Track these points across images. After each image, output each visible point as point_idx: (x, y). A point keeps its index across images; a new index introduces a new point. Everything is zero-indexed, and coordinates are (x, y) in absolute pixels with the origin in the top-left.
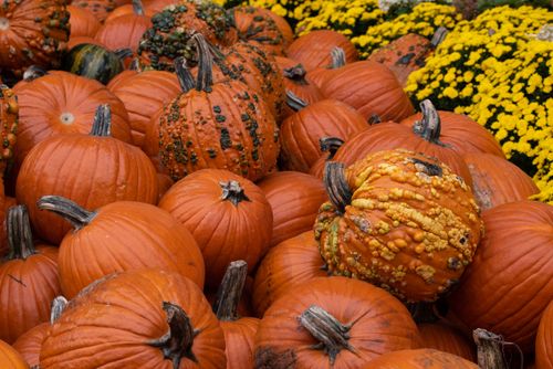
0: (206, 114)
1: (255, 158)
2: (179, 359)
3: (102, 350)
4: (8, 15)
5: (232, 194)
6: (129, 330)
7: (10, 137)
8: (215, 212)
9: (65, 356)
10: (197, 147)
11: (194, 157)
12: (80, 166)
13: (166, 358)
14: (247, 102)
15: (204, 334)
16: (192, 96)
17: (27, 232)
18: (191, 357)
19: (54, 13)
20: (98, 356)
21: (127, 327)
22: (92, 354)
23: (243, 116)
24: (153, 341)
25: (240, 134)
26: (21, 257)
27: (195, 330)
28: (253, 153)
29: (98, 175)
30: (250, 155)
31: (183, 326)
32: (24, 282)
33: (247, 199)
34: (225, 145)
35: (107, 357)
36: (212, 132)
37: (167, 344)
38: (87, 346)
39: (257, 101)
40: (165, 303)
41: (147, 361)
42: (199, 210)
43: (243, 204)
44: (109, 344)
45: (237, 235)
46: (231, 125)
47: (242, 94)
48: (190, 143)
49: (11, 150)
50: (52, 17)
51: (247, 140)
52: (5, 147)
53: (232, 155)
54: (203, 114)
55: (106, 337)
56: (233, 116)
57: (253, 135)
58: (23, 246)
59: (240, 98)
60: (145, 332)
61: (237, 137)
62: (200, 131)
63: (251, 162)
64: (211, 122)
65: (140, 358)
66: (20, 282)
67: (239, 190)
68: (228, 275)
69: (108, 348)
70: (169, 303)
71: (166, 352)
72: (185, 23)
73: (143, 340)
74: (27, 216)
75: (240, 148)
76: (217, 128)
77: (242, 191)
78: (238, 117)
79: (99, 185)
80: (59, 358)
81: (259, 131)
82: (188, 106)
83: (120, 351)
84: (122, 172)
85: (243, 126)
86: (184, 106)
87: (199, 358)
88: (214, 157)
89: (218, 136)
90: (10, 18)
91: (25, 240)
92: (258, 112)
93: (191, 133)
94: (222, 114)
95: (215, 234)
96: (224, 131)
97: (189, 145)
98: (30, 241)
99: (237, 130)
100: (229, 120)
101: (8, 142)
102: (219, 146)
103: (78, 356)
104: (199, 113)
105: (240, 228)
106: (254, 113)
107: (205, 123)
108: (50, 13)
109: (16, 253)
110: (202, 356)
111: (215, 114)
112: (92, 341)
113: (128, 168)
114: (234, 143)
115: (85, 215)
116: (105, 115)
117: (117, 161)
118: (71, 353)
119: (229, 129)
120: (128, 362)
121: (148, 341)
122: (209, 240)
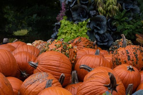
0: (124, 52)
1: (137, 64)
2: (113, 90)
3: (93, 87)
4: (77, 45)
5: (130, 69)
6: (99, 82)
7: (74, 58)
8: (125, 72)
9: (83, 90)
10: (122, 60)
11: (121, 63)
12: (91, 60)
13: (109, 90)
14: (135, 50)
15: (120, 86)
16: (121, 48)
17: (77, 77)
18: (116, 90)
19: (88, 45)
20: (91, 89)
21: (99, 81)
22: (90, 88)
23: (134, 53)
24: (106, 85)
25: (133, 57)
26: (75, 83)
27: (117, 84)
28: (136, 62)
29: (95, 62)
30: (135, 63)
31: (114, 80)
32: (75, 88)
33: (134, 70)
34: (129, 59)
35: (94, 89)
36: (126, 56)
37: (109, 86)
38: (88, 86)
39: (138, 50)
40: (109, 73)
41: (104, 90)
42: (121, 72)
43: (133, 72)
44: (94, 85)
45: (131, 79)
46: (130, 55)
47: (134, 48)
48: (120, 59)
49: (74, 61)
50: (88, 46)
51: (135, 59)
52: (73, 60)
53: (130, 62)
54: (123, 52)
55: (94, 84)
56: (131, 53)
57: (136, 57)
58: (75, 80)
59: (133, 49)
60: (104, 83)
61: (132, 58)
62: (122, 56)
63: (136, 64)
64: (125, 54)
65: (102, 89)
66: (74, 88)
67: (132, 68)
68: (128, 87)
69: (94, 86)
70: (110, 73)
71: (109, 88)
72: (121, 44)
73: (103, 84)
74: (77, 74)
75: (133, 60)
76: (127, 55)
77: (133, 68)
78: (133, 53)
79: (95, 65)
80: (81, 91)
81: (138, 57)
82: (120, 50)
83: (97, 87)
84: (102, 62)
85: (133, 55)
86: (119, 50)
87: (118, 91)
88: (126, 62)
89: (127, 57)
90: (77, 46)
91: (76, 79)
92: (138, 52)
93: (120, 57)
94: (128, 52)
95: (125, 78)
96: (129, 56)
97: (120, 60)
98: (77, 80)
99: (132, 56)
100: (130, 53)
101: (74, 59)
102: (127, 60)
103: (86, 89)
104: (122, 52)
105: (132, 77)
106: (137, 52)
107: (124, 54)
108: (87, 45)
109: (73, 82)
110: (119, 91)
111: (126, 52)
112: (90, 85)
113: (103, 62)
114: (131, 59)
115: (91, 69)
116: (98, 51)
117: (100, 60)
118: (84, 89)
119: (130, 56)
120: (99, 90)
121: (104, 85)
122: (123, 79)
